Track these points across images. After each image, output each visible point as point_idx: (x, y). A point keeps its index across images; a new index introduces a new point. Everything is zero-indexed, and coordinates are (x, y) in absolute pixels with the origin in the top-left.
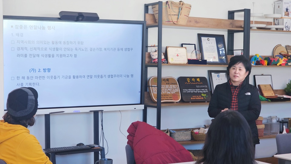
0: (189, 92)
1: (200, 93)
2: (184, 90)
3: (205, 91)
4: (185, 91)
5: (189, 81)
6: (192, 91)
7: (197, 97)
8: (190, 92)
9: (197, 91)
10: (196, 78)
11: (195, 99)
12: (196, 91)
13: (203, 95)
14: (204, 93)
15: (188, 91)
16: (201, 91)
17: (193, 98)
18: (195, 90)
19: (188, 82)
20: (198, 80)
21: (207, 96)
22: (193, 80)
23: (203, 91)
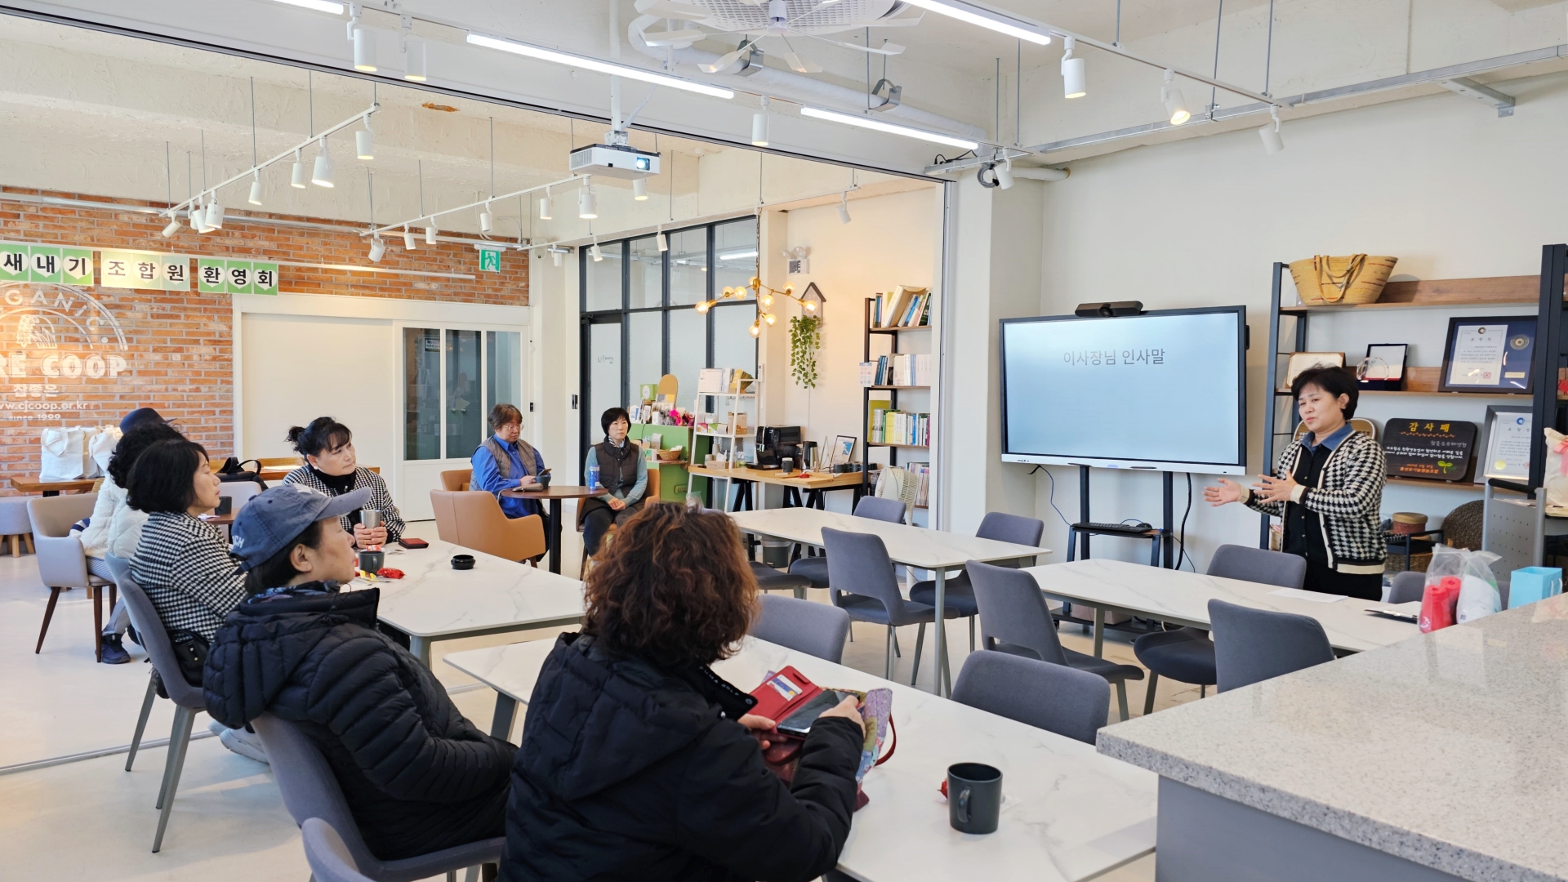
1: (1436, 460)
4: (1393, 451)
6: (1413, 452)
7: (1421, 468)
8: (1405, 453)
10: (1438, 423)
11: (1413, 472)
12: (1425, 452)
13: (1441, 464)
14: (1446, 461)
16: (1441, 453)
17: (1406, 469)
18: (1423, 450)
19: (1409, 431)
20: (1445, 428)
21: (1455, 468)
22: (1430, 427)
23: (1449, 454)
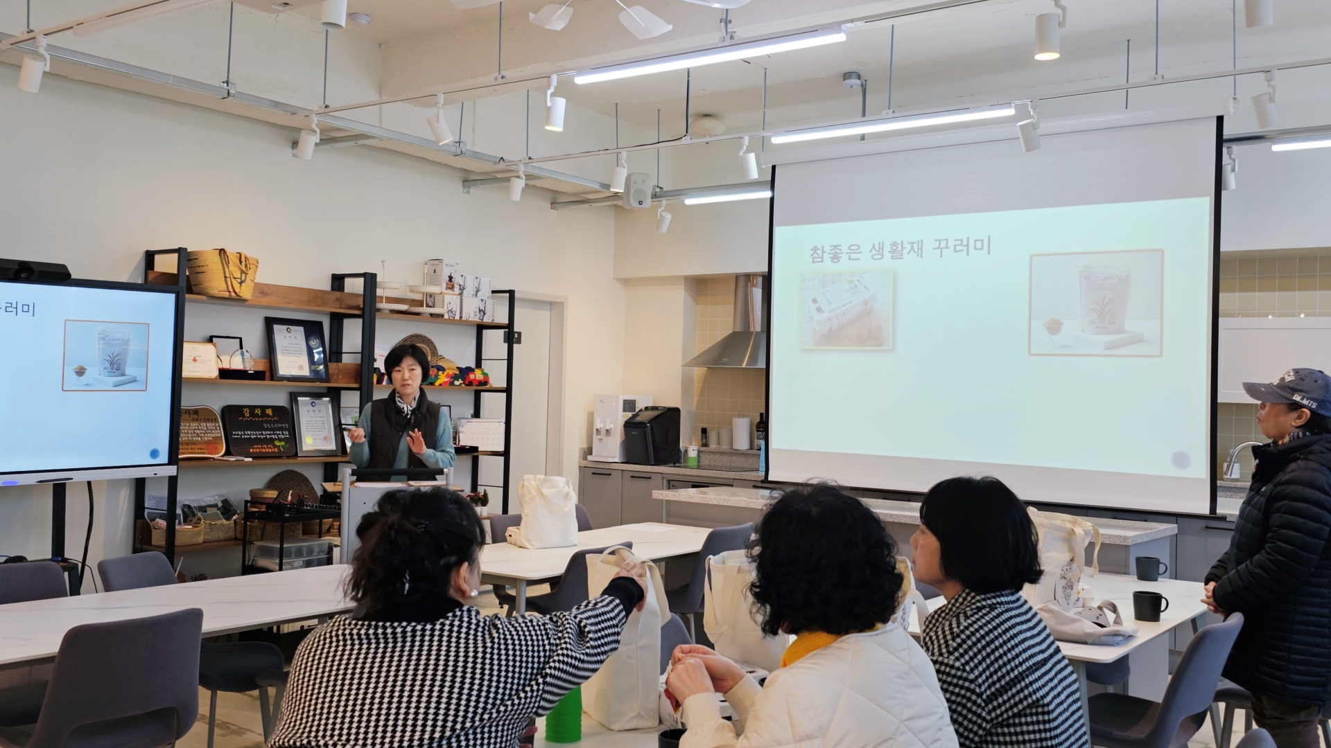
0: (246, 437)
1: (272, 440)
2: (234, 433)
3: (283, 434)
4: (238, 435)
5: (247, 415)
6: (254, 435)
7: (264, 448)
8: (248, 437)
9: (266, 434)
10: (263, 408)
11: (260, 452)
12: (262, 434)
13: (277, 443)
14: (280, 440)
15: (245, 434)
16: (274, 434)
17: (255, 450)
18: (260, 432)
19: (244, 416)
20: (269, 412)
21: (288, 446)
22: (258, 411)
23: (280, 434)
